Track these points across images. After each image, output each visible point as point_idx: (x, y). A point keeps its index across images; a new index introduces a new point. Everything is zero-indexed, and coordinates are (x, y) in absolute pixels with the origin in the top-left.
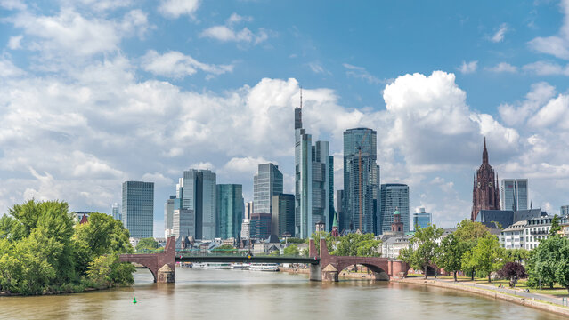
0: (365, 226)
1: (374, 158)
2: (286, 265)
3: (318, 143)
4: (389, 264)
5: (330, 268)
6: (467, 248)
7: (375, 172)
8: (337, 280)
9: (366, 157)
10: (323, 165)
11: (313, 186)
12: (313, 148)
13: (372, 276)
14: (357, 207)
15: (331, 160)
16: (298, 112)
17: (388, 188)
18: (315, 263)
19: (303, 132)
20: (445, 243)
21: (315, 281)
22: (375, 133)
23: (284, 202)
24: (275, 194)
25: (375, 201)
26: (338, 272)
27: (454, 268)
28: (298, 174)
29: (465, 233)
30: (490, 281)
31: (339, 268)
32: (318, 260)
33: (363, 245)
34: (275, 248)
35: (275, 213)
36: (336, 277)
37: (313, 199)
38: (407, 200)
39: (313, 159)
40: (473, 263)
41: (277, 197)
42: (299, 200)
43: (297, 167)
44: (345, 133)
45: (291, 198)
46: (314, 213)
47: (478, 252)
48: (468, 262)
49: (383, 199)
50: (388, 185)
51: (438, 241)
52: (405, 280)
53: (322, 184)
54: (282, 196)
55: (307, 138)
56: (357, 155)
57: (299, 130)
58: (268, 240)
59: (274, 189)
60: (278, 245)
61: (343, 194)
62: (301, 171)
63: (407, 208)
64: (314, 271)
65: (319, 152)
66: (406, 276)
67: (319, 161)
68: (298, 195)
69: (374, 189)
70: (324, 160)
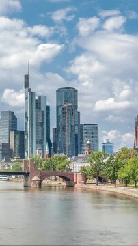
0: (70, 151)
1: (76, 107)
2: (13, 176)
3: (40, 98)
4: (75, 176)
5: (36, 178)
6: (122, 165)
7: (77, 116)
8: (40, 186)
9: (70, 106)
10: (43, 112)
11: (36, 125)
12: (36, 100)
13: (64, 184)
14: (64, 139)
15: (48, 108)
16: (27, 77)
17: (85, 126)
18: (27, 175)
19: (29, 90)
20: (108, 162)
21: (27, 187)
22: (77, 90)
23: (18, 136)
24: (12, 130)
25: (77, 135)
26: (41, 181)
27: (114, 178)
28: (27, 117)
29: (123, 155)
30: (136, 187)
31: (42, 178)
32: (29, 173)
33: (60, 163)
34: (8, 166)
35: (12, 143)
36: (40, 184)
37: (36, 134)
38: (97, 134)
39: (36, 108)
40: (124, 175)
41: (13, 132)
42: (27, 135)
43: (26, 113)
44: (57, 91)
45: (22, 133)
46: (37, 143)
47: (128, 167)
48: (122, 174)
49: (82, 134)
50: (85, 125)
51: (104, 161)
52: (84, 186)
53: (42, 124)
54: (16, 131)
55: (32, 94)
56: (65, 105)
57: (27, 89)
58: (3, 161)
59: (12, 127)
60: (9, 163)
61: (56, 131)
62: (29, 115)
63: (97, 139)
64: (26, 180)
65: (40, 103)
66: (85, 183)
67: (40, 109)
68: (27, 131)
69: (76, 128)
70: (44, 108)
